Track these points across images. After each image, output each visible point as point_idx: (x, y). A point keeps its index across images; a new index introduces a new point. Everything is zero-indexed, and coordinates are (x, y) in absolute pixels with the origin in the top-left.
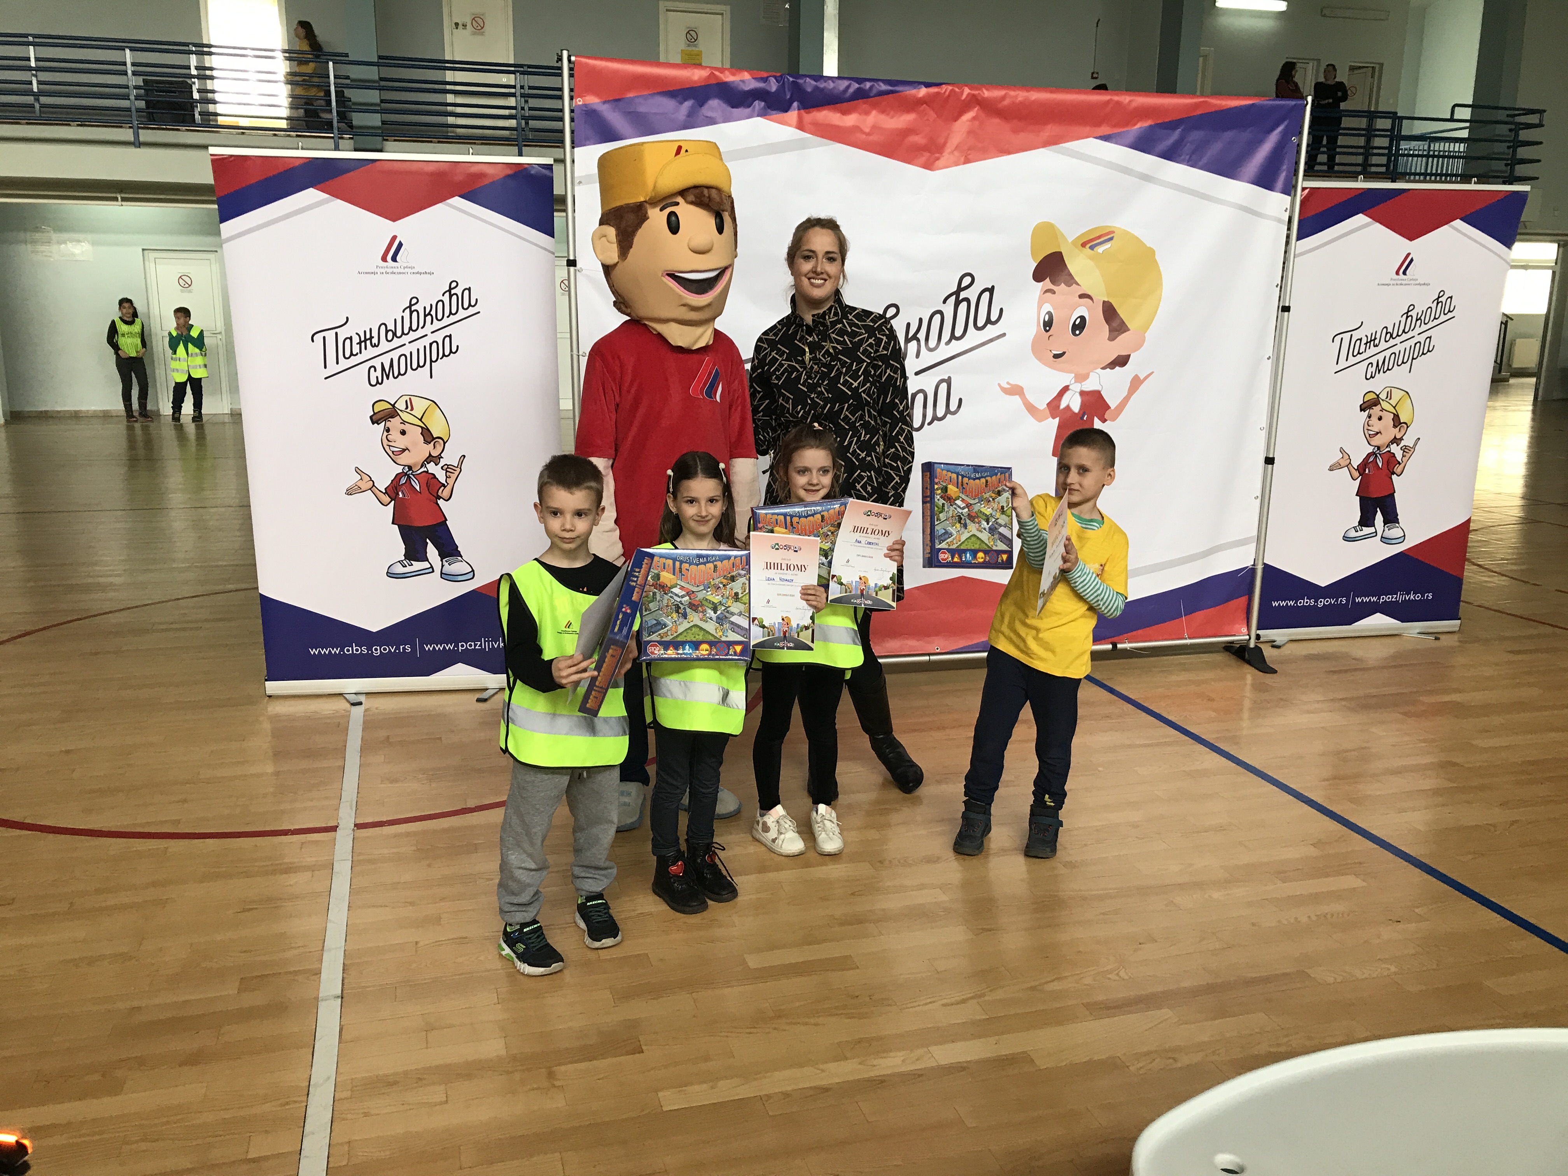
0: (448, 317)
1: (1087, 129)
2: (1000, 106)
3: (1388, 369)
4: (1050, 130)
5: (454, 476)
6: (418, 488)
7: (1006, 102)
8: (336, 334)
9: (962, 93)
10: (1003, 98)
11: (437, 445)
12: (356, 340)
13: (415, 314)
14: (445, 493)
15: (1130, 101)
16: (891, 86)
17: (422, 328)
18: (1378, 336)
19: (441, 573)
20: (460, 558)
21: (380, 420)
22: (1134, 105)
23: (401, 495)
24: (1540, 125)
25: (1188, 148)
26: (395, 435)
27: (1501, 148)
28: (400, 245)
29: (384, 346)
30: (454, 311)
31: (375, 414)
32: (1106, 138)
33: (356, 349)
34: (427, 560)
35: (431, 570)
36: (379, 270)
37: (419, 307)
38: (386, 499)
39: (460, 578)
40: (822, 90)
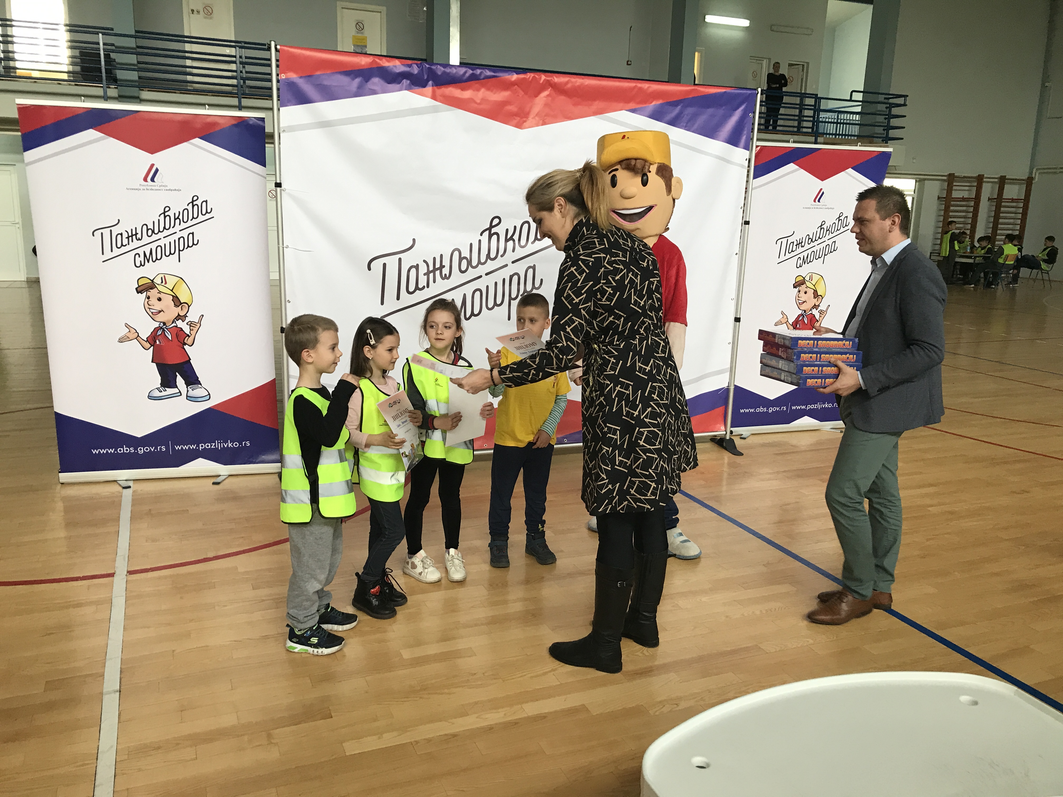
0: (191, 220)
1: (621, 105)
2: (566, 88)
3: (810, 262)
4: (597, 104)
5: (195, 330)
6: (170, 338)
7: (569, 86)
8: (111, 231)
9: (541, 78)
10: (567, 83)
11: (184, 308)
12: (125, 235)
13: (168, 218)
14: (189, 341)
15: (649, 87)
16: (494, 72)
17: (173, 227)
18: (804, 241)
19: (187, 396)
20: (200, 386)
21: (142, 291)
22: (651, 90)
23: (158, 343)
24: (905, 105)
25: (685, 118)
26: (153, 301)
27: (881, 119)
28: (157, 170)
29: (146, 240)
30: (195, 216)
31: (139, 286)
32: (633, 111)
33: (125, 241)
34: (177, 387)
35: (179, 394)
36: (142, 188)
37: (171, 213)
38: (148, 345)
39: (200, 399)
40: (448, 74)
